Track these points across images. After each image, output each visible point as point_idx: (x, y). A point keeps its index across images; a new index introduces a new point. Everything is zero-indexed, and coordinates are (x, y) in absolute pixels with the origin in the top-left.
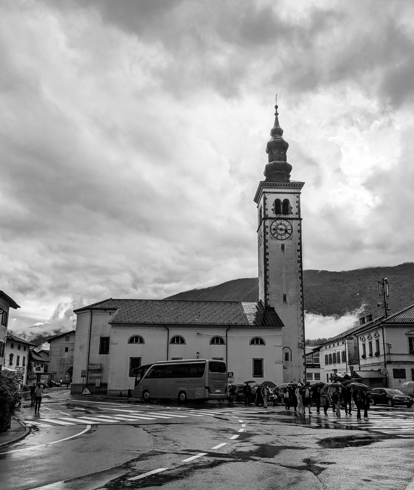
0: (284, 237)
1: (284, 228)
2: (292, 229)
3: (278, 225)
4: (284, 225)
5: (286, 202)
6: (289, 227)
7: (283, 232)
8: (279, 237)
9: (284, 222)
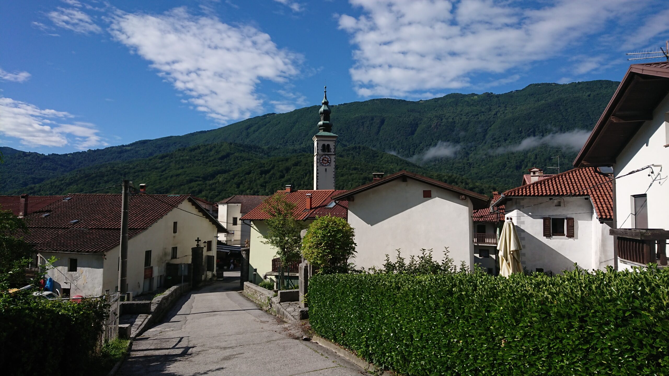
0: (326, 165)
1: (327, 160)
2: (331, 160)
3: (324, 158)
4: (327, 158)
5: (328, 145)
6: (329, 159)
7: (326, 162)
8: (324, 165)
9: (327, 156)
